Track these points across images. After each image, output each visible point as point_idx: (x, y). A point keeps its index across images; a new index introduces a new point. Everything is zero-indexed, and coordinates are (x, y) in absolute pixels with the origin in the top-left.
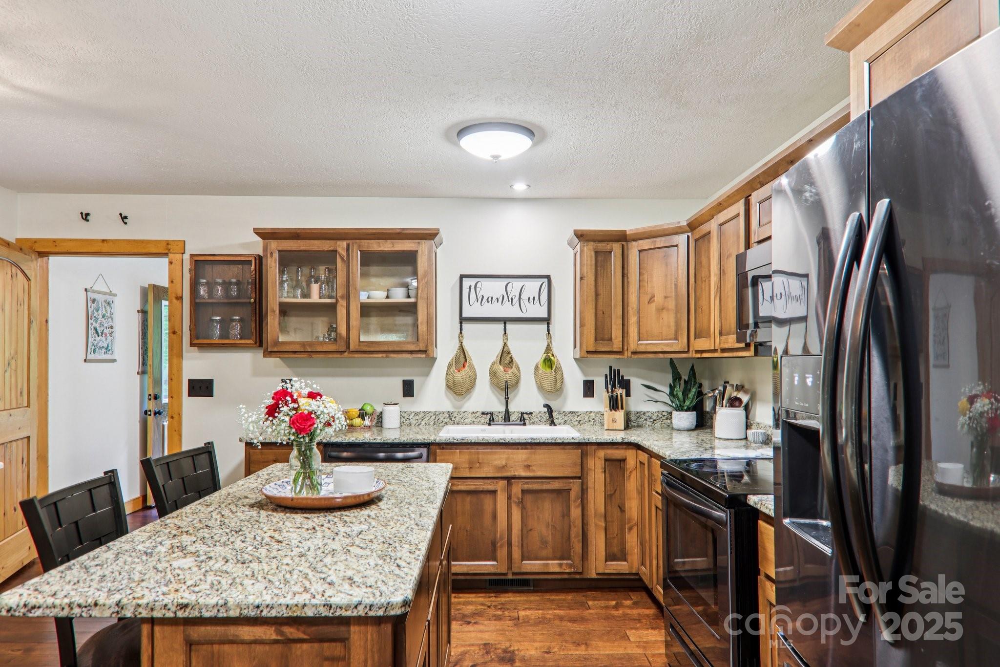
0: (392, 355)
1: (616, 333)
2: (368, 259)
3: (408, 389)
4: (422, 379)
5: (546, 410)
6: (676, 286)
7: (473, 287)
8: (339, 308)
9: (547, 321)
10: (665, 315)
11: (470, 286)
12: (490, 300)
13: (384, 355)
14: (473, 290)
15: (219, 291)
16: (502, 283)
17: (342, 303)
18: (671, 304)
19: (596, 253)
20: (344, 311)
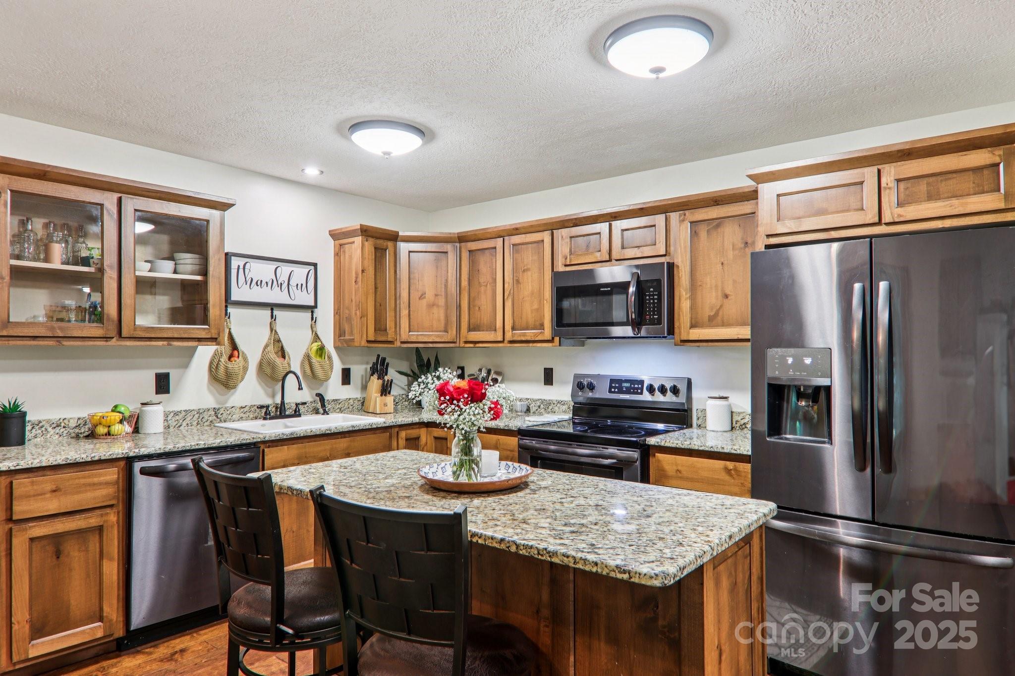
0: (176, 343)
1: (390, 324)
3: (163, 384)
4: (180, 371)
5: (318, 398)
6: (446, 286)
7: (241, 267)
8: (105, 283)
9: (312, 308)
10: (435, 310)
11: (239, 266)
12: (259, 283)
13: (165, 343)
14: (241, 271)
16: (272, 266)
17: (111, 277)
18: (441, 301)
19: (375, 248)
20: (114, 285)
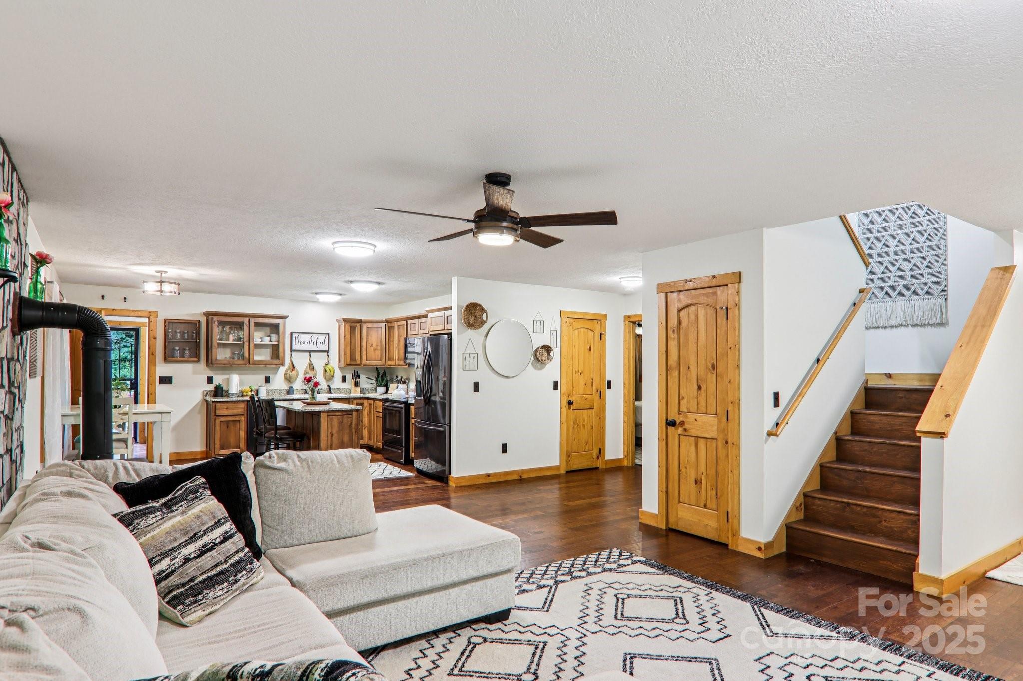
0: (268, 366)
1: (358, 358)
2: (257, 325)
3: (267, 380)
4: (274, 375)
5: (328, 387)
6: (381, 341)
8: (245, 346)
9: (328, 352)
10: (377, 352)
12: (304, 343)
13: (264, 366)
14: (297, 338)
15: (179, 336)
16: (310, 335)
17: (246, 344)
18: (379, 348)
19: (351, 327)
20: (248, 347)
